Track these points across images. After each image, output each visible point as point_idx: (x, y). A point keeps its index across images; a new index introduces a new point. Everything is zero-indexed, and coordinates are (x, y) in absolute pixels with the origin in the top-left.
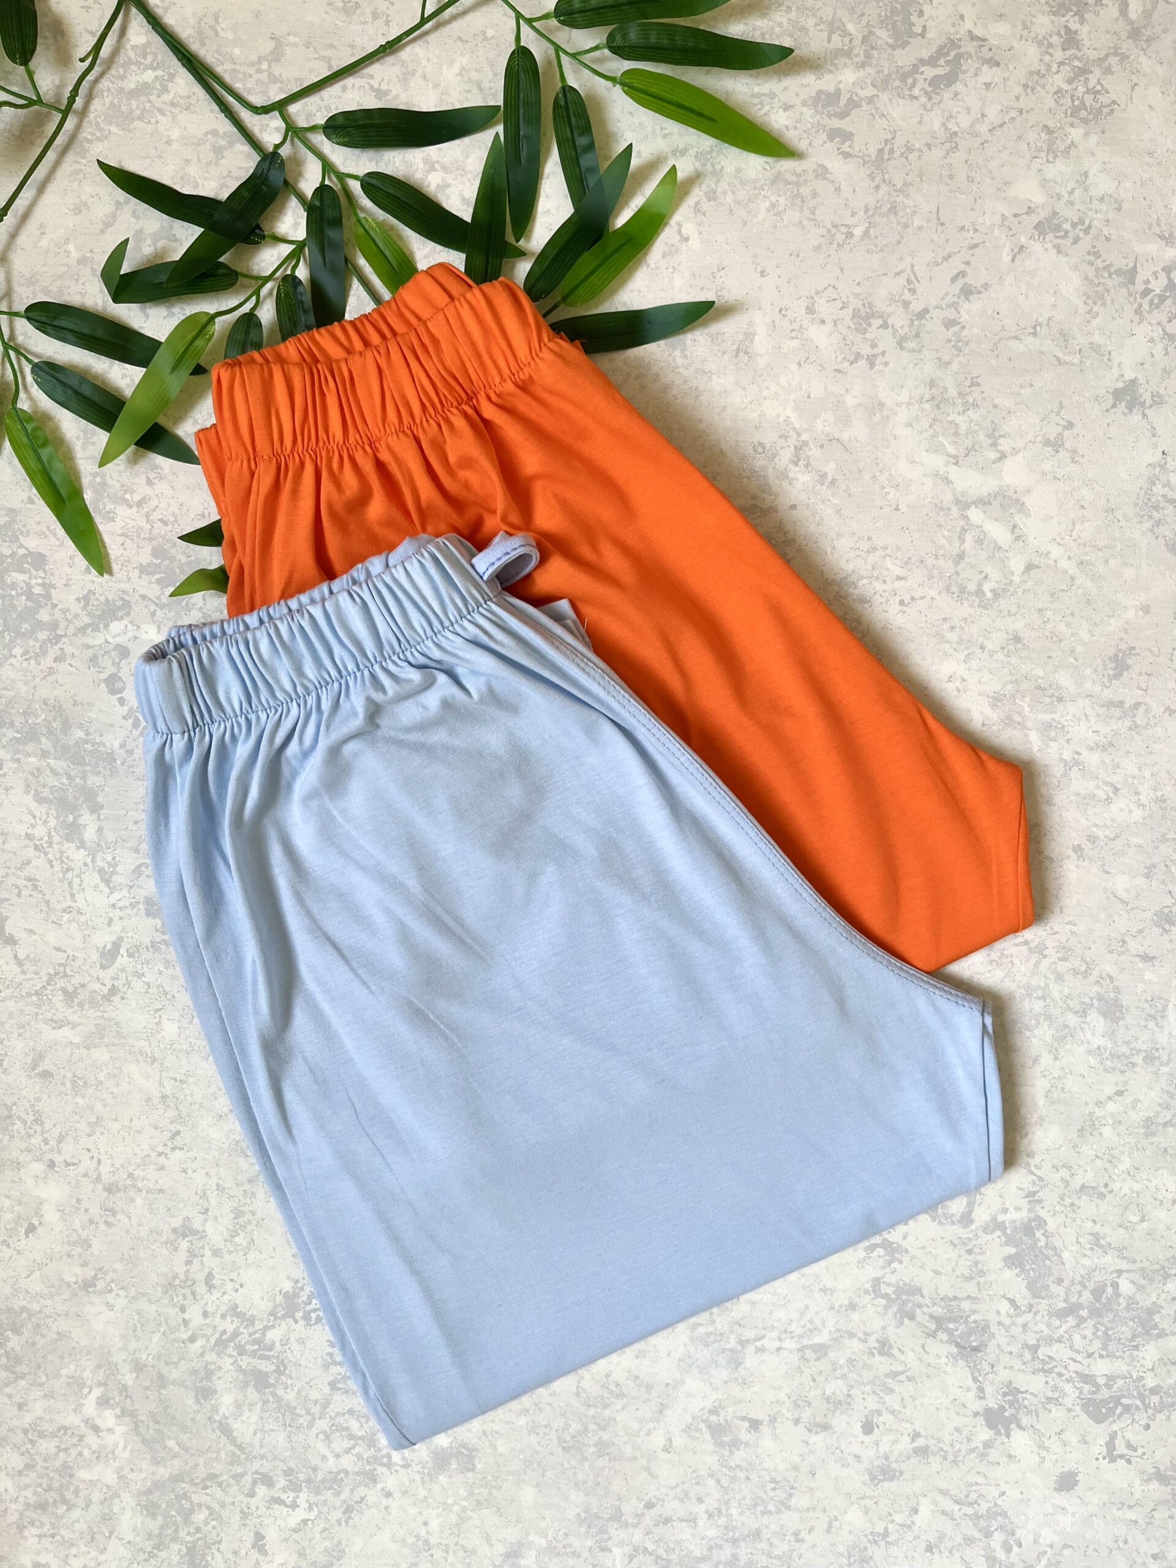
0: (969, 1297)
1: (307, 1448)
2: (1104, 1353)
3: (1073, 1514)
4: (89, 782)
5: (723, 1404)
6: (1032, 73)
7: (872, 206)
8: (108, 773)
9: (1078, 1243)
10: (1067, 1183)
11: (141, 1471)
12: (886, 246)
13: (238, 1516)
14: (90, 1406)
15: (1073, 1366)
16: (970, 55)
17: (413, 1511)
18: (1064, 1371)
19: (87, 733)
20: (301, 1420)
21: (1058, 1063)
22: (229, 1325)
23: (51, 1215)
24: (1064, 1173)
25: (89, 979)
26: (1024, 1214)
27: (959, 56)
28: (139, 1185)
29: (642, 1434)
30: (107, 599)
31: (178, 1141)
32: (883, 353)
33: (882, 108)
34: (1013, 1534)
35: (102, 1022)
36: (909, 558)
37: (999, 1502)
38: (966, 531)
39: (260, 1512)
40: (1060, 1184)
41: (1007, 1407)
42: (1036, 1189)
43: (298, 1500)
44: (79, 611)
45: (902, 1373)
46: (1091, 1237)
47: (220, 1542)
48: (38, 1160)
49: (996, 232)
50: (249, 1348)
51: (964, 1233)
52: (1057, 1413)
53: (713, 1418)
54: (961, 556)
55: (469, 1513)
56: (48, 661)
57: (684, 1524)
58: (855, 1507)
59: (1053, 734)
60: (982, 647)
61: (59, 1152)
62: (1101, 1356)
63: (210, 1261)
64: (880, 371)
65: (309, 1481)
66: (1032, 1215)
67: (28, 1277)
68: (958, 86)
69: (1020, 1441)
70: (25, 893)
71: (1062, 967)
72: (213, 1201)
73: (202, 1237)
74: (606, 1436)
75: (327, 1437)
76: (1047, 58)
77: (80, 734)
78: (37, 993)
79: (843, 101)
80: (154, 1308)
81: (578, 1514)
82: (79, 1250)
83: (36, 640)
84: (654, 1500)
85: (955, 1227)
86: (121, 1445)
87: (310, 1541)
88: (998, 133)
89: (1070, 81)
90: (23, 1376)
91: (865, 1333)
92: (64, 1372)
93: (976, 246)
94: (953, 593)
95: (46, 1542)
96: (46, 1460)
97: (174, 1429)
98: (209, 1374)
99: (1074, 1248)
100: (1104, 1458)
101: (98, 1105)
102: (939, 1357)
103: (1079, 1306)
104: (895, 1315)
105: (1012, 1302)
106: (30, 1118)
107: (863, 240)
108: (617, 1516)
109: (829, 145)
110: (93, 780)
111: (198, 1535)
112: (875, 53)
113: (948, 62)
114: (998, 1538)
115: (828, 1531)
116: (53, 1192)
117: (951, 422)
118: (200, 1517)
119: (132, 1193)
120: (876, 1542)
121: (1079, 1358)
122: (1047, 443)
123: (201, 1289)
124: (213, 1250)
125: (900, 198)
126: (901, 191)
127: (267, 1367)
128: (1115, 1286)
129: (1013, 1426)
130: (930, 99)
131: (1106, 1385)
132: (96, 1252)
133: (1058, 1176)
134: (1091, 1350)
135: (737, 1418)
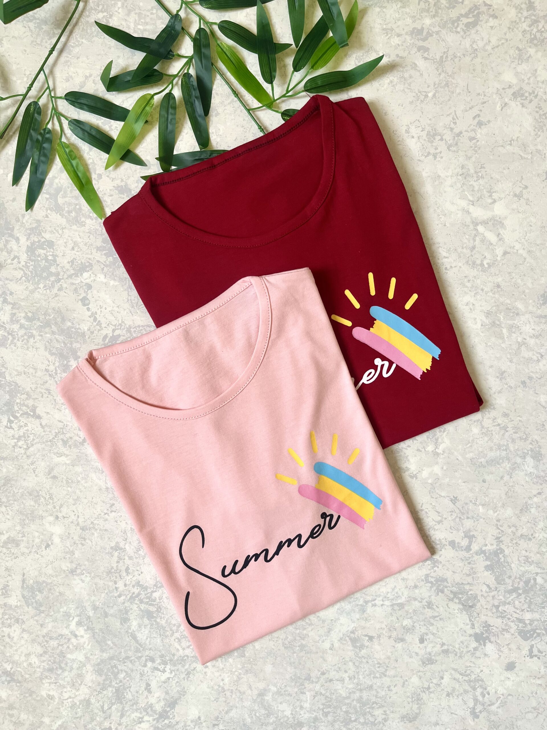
0: (468, 583)
1: (170, 645)
2: (529, 609)
3: (513, 681)
4: (74, 346)
5: (357, 629)
6: (512, 22)
7: (437, 83)
8: (82, 342)
9: (519, 560)
10: (514, 534)
11: (95, 655)
12: (443, 102)
13: (138, 676)
14: (73, 625)
15: (515, 615)
16: (484, 13)
17: (217, 674)
18: (511, 617)
19: (73, 324)
20: (168, 633)
21: (511, 479)
22: (136, 590)
23: (56, 540)
24: (513, 529)
25: (73, 435)
26: (495, 546)
27: (479, 13)
28: (96, 527)
29: (320, 642)
30: (82, 262)
31: (114, 508)
32: (441, 152)
33: (443, 37)
34: (486, 689)
35: (80, 454)
36: (450, 248)
37: (480, 675)
38: (476, 236)
39: (148, 674)
40: (511, 534)
41: (484, 632)
42: (500, 536)
43: (166, 669)
44: (69, 268)
45: (437, 617)
46: (524, 558)
47: (130, 687)
48: (51, 515)
49: (494, 96)
50: (145, 600)
51: (467, 555)
52: (507, 636)
53: (352, 635)
54: (474, 248)
55: (242, 676)
56: (55, 290)
57: (338, 682)
58: (415, 676)
59: (514, 330)
60: (482, 290)
61: (60, 512)
62: (528, 611)
63: (127, 561)
64: (439, 161)
65: (171, 660)
66: (498, 548)
67: (46, 567)
68: (478, 27)
69: (490, 648)
70: (45, 396)
71: (515, 436)
72: (129, 535)
73: (124, 551)
74: (304, 642)
75: (179, 640)
76: (520, 15)
77: (69, 324)
78: (50, 441)
79: (425, 33)
80: (102, 582)
81: (291, 677)
82: (69, 556)
83: (49, 280)
84: (325, 671)
85: (463, 552)
86: (87, 643)
87: (171, 687)
88: (496, 50)
89: (530, 26)
90: (43, 612)
91: (421, 599)
92: (62, 610)
93: (485, 102)
94: (470, 265)
95: (53, 686)
96: (53, 650)
97: (111, 636)
98: (127, 612)
99: (517, 563)
100: (528, 656)
101: (78, 491)
102: (454, 610)
103: (518, 588)
104: (435, 591)
105: (488, 586)
106: (48, 497)
107: (432, 99)
108: (308, 678)
109: (418, 54)
110: (76, 345)
111: (120, 684)
112: (440, 11)
113: (474, 16)
114: (479, 691)
115: (403, 686)
116: (57, 530)
117: (470, 185)
118: (121, 676)
119: (93, 531)
120: (424, 692)
121: (518, 612)
122: (515, 195)
123: (124, 574)
124: (129, 557)
125: (450, 79)
126: (450, 76)
127: (152, 609)
128: (535, 580)
129: (487, 641)
130: (465, 33)
131: (529, 624)
132: (77, 556)
133: (510, 530)
134: (523, 608)
135: (363, 635)
